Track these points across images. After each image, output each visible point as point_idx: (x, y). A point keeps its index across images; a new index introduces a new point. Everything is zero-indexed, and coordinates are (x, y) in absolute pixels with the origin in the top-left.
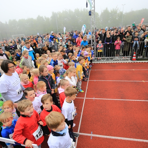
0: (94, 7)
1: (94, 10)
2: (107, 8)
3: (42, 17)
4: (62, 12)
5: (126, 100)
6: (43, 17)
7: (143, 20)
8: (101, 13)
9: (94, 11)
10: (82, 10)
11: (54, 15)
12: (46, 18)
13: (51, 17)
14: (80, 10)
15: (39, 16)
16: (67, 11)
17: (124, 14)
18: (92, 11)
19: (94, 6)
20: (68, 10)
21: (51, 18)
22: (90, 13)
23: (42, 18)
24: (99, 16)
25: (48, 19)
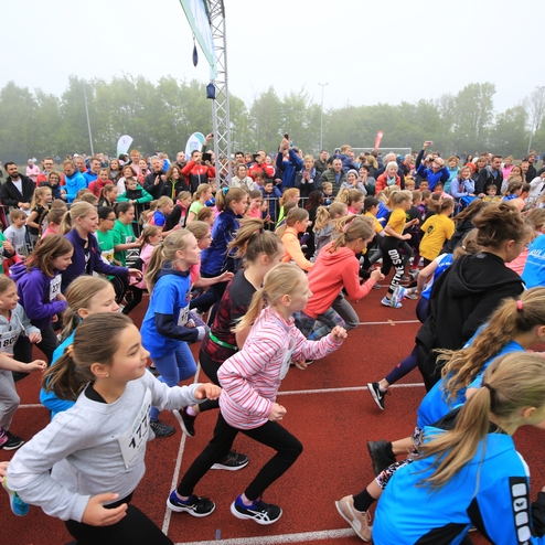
0: (225, 73)
1: (226, 82)
2: (271, 89)
3: (26, 89)
4: (109, 82)
5: (340, 389)
6: (31, 91)
7: (380, 135)
8: (252, 102)
9: (226, 85)
10: (188, 85)
11: (78, 90)
12: (41, 96)
13: (66, 96)
14: (179, 84)
15: (11, 86)
16: (130, 79)
17: (325, 111)
18: (219, 87)
19: (226, 68)
20: (135, 77)
21: (63, 98)
22: (211, 89)
23: (25, 92)
24: (245, 109)
25: (50, 102)
